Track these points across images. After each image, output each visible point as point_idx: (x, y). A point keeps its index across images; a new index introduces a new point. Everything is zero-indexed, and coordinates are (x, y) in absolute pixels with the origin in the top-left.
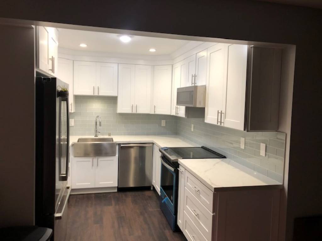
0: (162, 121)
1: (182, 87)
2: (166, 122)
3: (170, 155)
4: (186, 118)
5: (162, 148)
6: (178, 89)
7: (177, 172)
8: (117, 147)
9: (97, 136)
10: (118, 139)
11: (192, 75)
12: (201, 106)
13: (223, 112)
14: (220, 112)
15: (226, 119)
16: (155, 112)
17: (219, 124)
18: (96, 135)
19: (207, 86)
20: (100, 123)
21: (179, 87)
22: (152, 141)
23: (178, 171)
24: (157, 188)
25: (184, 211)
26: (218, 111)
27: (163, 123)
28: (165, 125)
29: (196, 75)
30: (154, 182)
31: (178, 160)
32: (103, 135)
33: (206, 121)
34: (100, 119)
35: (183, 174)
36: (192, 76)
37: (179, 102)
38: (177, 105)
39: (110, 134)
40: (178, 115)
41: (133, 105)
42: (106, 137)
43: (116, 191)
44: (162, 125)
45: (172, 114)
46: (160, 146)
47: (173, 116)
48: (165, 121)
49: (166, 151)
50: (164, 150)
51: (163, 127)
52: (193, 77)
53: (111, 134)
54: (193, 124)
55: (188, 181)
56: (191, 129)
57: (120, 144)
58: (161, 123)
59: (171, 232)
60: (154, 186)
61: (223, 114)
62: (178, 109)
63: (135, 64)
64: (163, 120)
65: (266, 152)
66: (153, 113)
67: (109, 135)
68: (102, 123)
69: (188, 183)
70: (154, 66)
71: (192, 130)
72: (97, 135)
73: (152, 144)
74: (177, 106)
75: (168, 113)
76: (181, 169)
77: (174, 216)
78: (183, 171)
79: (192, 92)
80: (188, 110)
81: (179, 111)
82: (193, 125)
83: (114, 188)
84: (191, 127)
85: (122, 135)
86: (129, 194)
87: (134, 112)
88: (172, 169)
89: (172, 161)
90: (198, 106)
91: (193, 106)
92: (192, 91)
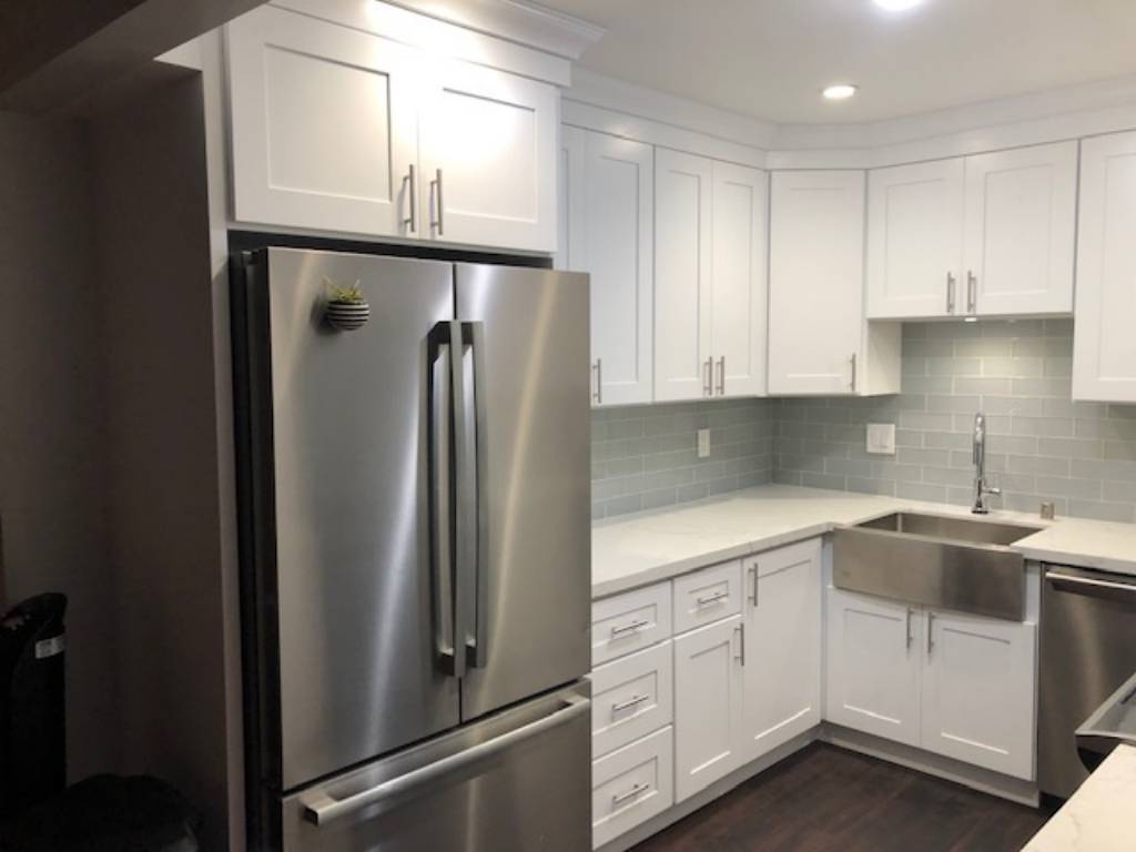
9: (986, 513)
18: (979, 506)
34: (978, 429)
43: (1034, 803)
57: (1049, 564)
67: (1046, 510)
72: (985, 508)
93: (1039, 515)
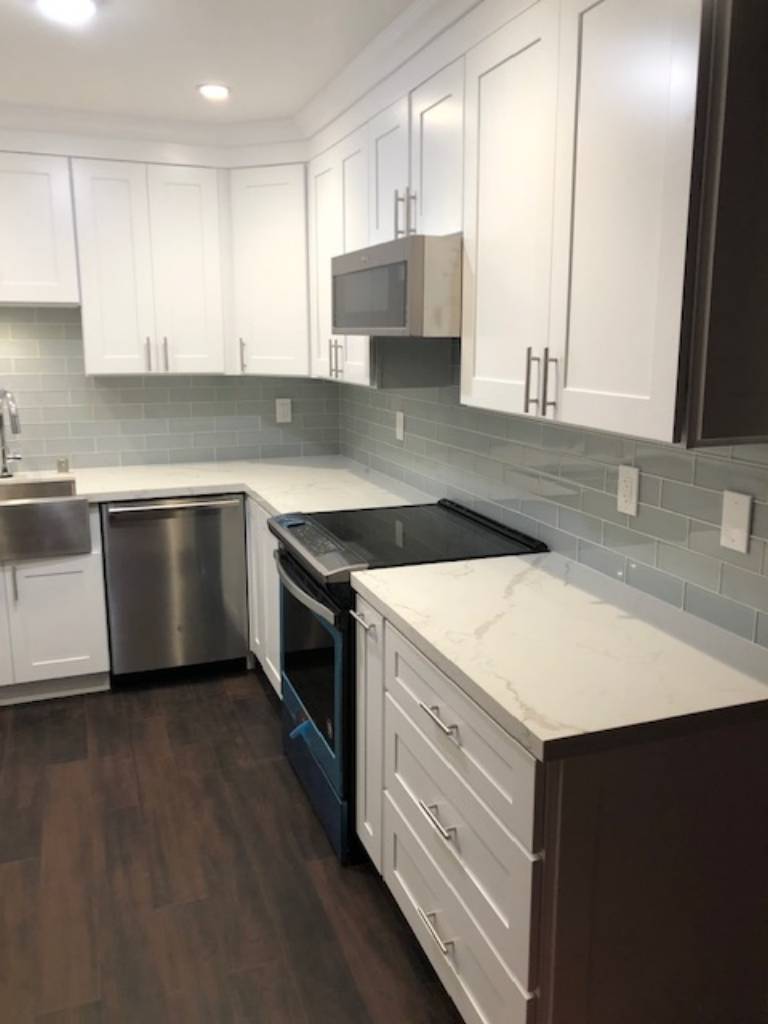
0: (279, 401)
1: (350, 249)
2: (292, 403)
3: (316, 554)
4: (375, 387)
5: (281, 519)
6: (336, 261)
7: (348, 627)
8: (94, 519)
9: (10, 476)
10: (96, 483)
11: (396, 192)
12: (444, 332)
13: (551, 355)
14: (538, 353)
15: (569, 389)
16: (243, 366)
17: (534, 411)
18: (5, 470)
19: (468, 238)
20: (14, 418)
21: (340, 252)
22: (243, 485)
23: (352, 622)
24: (269, 668)
25: (386, 792)
26: (529, 350)
27: (283, 410)
28: (288, 419)
29: (413, 194)
30: (257, 641)
31: (349, 574)
32: (34, 467)
33: (464, 400)
34: (11, 403)
35: (375, 637)
36: (397, 199)
37: (342, 320)
38: (334, 333)
39: (67, 462)
40: (342, 378)
41: (148, 339)
42: (51, 475)
43: (106, 687)
44: (280, 419)
45: (314, 375)
46: (275, 511)
47: (319, 381)
48: (288, 401)
49: (299, 530)
50: (290, 526)
51: (282, 425)
52: (400, 204)
53: (70, 464)
54: (402, 411)
55: (399, 673)
56: (395, 433)
57: (106, 503)
58: (275, 412)
59: (333, 861)
60: (259, 657)
61: (551, 365)
62: (339, 349)
63: (147, 163)
64: (280, 397)
65: (751, 531)
66: (237, 371)
67: (63, 466)
68: (22, 421)
69: (398, 679)
70: (229, 169)
71: (400, 435)
72: (9, 472)
73: (241, 496)
74: (335, 337)
75: (299, 370)
76: (364, 615)
77: (340, 802)
78: (373, 626)
79: (402, 267)
80: (381, 350)
81: (346, 358)
82: (400, 416)
83: (97, 676)
84: (393, 423)
85: (115, 464)
86: (161, 695)
87: (157, 368)
88: (326, 613)
89: (325, 581)
90: (431, 330)
91: (407, 334)
92: (399, 263)
93: (56, 471)
